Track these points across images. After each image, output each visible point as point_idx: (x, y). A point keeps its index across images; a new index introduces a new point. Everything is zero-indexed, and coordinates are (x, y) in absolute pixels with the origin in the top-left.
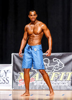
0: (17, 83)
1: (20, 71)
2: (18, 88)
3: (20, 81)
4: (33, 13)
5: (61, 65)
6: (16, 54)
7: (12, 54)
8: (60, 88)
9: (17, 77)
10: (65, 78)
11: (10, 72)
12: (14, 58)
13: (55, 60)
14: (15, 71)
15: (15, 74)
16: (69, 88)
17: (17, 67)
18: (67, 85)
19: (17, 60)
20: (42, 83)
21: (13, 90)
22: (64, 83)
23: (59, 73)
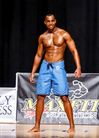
0: (23, 114)
1: (27, 98)
2: (23, 121)
3: (27, 111)
4: (50, 18)
5: (83, 90)
6: (22, 74)
7: (17, 74)
9: (23, 105)
10: (89, 108)
11: (14, 99)
12: (19, 79)
14: (21, 97)
15: (21, 101)
17: (24, 92)
18: (91, 117)
19: (23, 82)
20: (57, 115)
21: (18, 123)
22: (87, 116)
23: (81, 102)
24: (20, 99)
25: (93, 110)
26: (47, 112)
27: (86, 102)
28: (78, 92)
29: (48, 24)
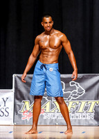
0: (20, 116)
1: (24, 99)
2: (21, 123)
3: (24, 112)
5: (80, 90)
6: (19, 75)
7: (14, 75)
8: (79, 123)
9: (20, 107)
10: (86, 108)
12: (16, 81)
13: (72, 84)
14: (18, 99)
15: (18, 103)
16: (91, 122)
17: (21, 93)
18: (88, 118)
20: (54, 116)
21: (15, 125)
22: (84, 117)
23: (78, 103)
24: (17, 101)
25: (90, 111)
26: (44, 114)
27: (83, 103)
28: (75, 93)
29: (46, 25)
